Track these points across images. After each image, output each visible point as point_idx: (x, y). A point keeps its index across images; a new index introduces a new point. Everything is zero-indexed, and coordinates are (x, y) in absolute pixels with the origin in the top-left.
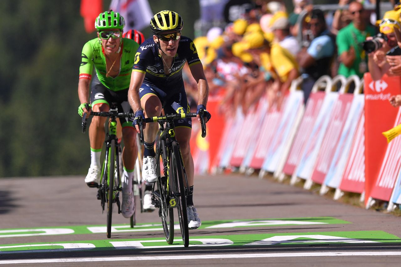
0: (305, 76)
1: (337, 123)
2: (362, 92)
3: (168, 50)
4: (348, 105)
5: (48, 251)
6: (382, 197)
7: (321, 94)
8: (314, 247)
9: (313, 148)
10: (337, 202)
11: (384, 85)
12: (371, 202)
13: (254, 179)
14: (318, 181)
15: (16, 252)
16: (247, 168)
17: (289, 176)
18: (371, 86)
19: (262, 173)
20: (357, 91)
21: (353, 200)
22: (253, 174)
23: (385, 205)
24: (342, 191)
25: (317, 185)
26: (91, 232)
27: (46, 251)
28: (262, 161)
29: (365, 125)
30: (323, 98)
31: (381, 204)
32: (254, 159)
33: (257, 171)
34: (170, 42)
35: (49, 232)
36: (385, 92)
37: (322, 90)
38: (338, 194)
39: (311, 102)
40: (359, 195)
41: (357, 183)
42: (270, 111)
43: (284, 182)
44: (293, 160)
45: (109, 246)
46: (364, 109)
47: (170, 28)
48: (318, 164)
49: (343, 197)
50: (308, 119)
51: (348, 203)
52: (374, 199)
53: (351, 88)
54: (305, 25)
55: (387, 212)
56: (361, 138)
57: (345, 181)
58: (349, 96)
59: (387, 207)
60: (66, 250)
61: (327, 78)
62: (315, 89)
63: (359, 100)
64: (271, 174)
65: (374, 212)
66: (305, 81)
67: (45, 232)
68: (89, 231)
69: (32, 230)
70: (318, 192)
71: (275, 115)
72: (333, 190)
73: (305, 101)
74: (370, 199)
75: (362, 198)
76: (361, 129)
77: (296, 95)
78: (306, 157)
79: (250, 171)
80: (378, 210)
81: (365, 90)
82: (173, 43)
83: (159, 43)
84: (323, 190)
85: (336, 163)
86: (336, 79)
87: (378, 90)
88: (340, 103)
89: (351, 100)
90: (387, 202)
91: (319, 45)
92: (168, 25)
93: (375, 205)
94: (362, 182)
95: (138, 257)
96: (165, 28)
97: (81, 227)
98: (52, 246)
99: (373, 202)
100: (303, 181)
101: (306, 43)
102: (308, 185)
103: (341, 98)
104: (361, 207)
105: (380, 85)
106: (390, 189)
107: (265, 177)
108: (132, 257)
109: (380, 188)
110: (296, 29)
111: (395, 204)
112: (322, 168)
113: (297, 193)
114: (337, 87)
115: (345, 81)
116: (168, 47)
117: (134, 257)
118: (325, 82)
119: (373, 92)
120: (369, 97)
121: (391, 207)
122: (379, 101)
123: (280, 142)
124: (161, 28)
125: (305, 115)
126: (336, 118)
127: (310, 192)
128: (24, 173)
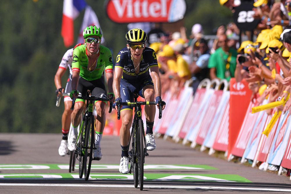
0: (194, 79)
1: (213, 108)
2: (229, 89)
3: (136, 55)
4: (220, 97)
5: (33, 179)
6: (238, 154)
7: (203, 90)
8: (195, 183)
9: (197, 123)
10: (211, 156)
11: (242, 86)
12: (231, 157)
13: (160, 140)
14: (200, 143)
15: (14, 179)
16: (157, 133)
17: (182, 139)
18: (234, 86)
19: (166, 137)
20: (225, 89)
21: (220, 156)
22: (160, 137)
23: (239, 159)
24: (214, 149)
25: (199, 145)
26: (60, 168)
27: (32, 179)
28: (166, 129)
29: (230, 110)
30: (204, 92)
31: (237, 158)
32: (161, 128)
33: (162, 135)
34: (137, 50)
35: (35, 167)
36: (242, 90)
37: (204, 87)
38: (211, 152)
39: (197, 94)
40: (224, 152)
41: (223, 145)
42: (172, 99)
43: (179, 142)
44: (185, 130)
45: (71, 177)
46: (230, 100)
47: (137, 41)
48: (200, 132)
49: (214, 153)
50: (195, 105)
51: (217, 157)
52: (233, 155)
53: (222, 87)
54: (196, 48)
55: (241, 163)
56: (227, 118)
57: (216, 144)
58: (221, 92)
59: (240, 160)
60: (44, 179)
61: (207, 80)
62: (200, 87)
63: (226, 94)
64: (171, 137)
65: (233, 164)
66: (194, 82)
67: (31, 167)
68: (58, 167)
69: (24, 166)
70: (199, 150)
71: (175, 102)
72: (208, 149)
73: (194, 94)
74: (231, 155)
75: (226, 154)
76: (227, 112)
77: (188, 90)
78: (193, 128)
79: (158, 135)
80: (235, 162)
81: (231, 89)
82: (138, 51)
83: (130, 49)
84: (203, 148)
85: (211, 133)
86: (213, 81)
87: (238, 88)
88: (214, 96)
89: (221, 94)
90: (241, 158)
91: (203, 60)
92: (136, 39)
93: (233, 159)
94: (226, 145)
95: (88, 185)
96: (134, 40)
97: (54, 165)
98: (36, 176)
99: (233, 157)
100: (191, 143)
101: (195, 59)
102: (193, 145)
103: (215, 93)
104: (225, 160)
105: (240, 86)
106: (243, 149)
107: (167, 139)
108: (84, 185)
109: (237, 149)
110: (190, 50)
111: (246, 159)
112: (202, 135)
113: (186, 149)
114: (214, 86)
115: (218, 83)
116: (136, 53)
117: (86, 185)
118: (206, 83)
119: (235, 90)
120: (233, 93)
121: (243, 161)
122: (239, 96)
123: (177, 118)
124: (131, 40)
125: (193, 102)
126: (212, 105)
127: (194, 149)
128: (20, 131)
